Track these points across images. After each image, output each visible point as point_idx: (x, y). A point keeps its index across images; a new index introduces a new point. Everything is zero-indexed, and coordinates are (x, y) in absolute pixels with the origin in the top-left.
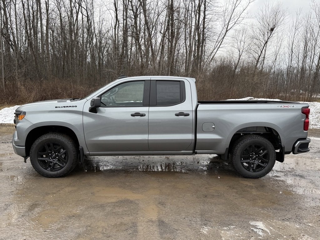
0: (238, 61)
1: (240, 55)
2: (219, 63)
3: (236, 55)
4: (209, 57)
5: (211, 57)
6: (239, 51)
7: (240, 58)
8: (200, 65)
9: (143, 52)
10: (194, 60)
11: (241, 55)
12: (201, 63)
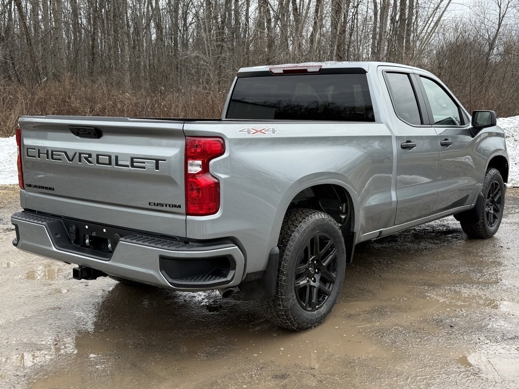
0: (498, 30)
1: (501, 16)
2: (451, 36)
3: (493, 16)
4: (431, 19)
5: (435, 19)
6: (500, 7)
7: (503, 23)
8: (408, 41)
9: (273, 10)
10: (394, 30)
11: (503, 16)
12: (409, 35)
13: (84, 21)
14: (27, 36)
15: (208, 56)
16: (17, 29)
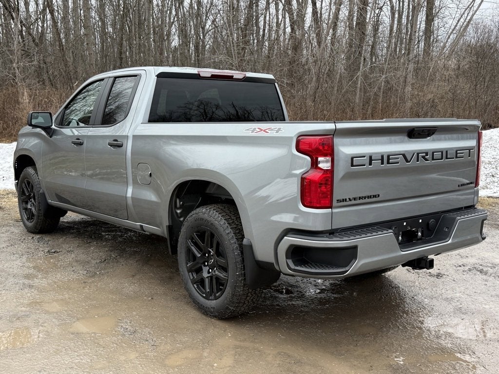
13: (111, 30)
14: (59, 42)
15: (234, 59)
16: (49, 36)
